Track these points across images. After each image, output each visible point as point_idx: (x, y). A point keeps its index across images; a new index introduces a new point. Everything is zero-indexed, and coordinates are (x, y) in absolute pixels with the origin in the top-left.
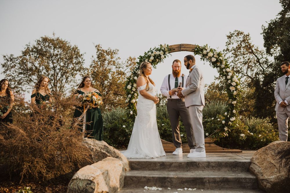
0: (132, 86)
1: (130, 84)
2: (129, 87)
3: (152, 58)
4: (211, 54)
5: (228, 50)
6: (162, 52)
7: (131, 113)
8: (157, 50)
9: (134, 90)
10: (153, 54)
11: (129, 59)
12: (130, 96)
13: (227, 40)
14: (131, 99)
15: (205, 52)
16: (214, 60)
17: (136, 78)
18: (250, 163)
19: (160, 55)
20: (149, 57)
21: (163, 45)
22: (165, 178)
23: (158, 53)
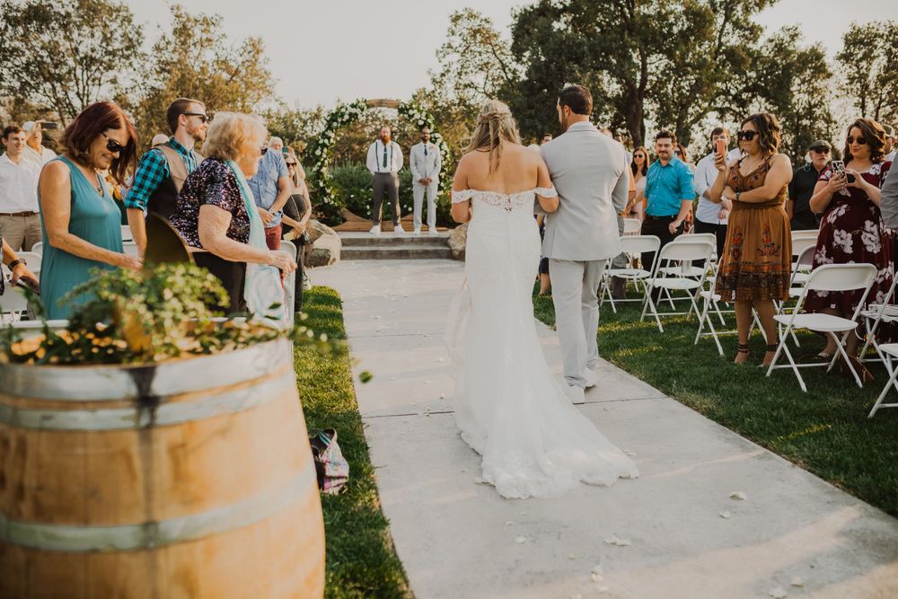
0: (322, 151)
1: (320, 148)
2: (318, 152)
3: (346, 117)
4: (417, 116)
5: (450, 46)
6: (359, 110)
7: (321, 184)
8: (353, 106)
9: (324, 156)
10: (347, 112)
11: (247, 42)
12: (319, 164)
13: (450, 24)
14: (321, 167)
15: (411, 112)
16: (421, 123)
17: (326, 141)
18: (448, 238)
19: (356, 114)
20: (342, 115)
21: (361, 100)
22: (376, 251)
23: (354, 110)
